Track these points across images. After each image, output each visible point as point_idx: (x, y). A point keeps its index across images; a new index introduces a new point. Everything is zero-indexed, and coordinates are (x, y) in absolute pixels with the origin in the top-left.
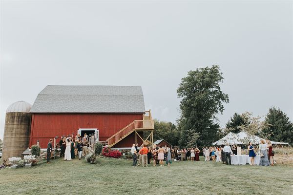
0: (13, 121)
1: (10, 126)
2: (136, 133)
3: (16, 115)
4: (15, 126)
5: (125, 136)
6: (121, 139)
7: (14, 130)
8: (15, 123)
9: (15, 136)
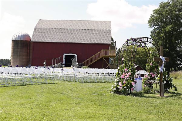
0: (18, 47)
1: (16, 50)
2: (103, 58)
3: (19, 42)
4: (19, 50)
5: (96, 60)
6: (92, 63)
7: (19, 52)
8: (19, 48)
9: (20, 57)
